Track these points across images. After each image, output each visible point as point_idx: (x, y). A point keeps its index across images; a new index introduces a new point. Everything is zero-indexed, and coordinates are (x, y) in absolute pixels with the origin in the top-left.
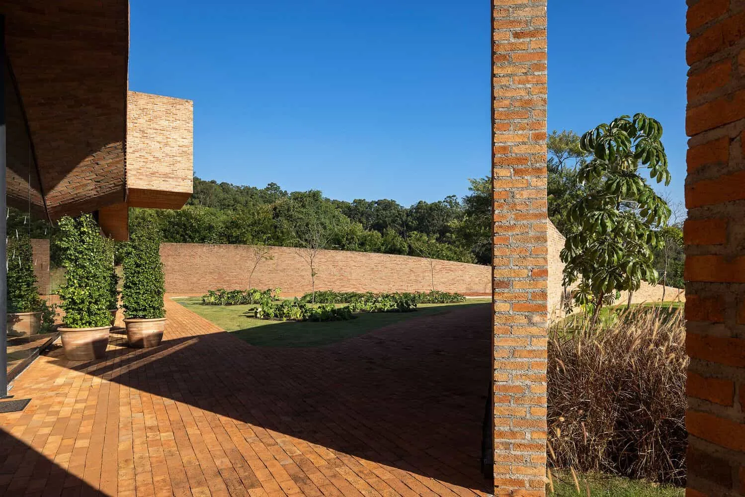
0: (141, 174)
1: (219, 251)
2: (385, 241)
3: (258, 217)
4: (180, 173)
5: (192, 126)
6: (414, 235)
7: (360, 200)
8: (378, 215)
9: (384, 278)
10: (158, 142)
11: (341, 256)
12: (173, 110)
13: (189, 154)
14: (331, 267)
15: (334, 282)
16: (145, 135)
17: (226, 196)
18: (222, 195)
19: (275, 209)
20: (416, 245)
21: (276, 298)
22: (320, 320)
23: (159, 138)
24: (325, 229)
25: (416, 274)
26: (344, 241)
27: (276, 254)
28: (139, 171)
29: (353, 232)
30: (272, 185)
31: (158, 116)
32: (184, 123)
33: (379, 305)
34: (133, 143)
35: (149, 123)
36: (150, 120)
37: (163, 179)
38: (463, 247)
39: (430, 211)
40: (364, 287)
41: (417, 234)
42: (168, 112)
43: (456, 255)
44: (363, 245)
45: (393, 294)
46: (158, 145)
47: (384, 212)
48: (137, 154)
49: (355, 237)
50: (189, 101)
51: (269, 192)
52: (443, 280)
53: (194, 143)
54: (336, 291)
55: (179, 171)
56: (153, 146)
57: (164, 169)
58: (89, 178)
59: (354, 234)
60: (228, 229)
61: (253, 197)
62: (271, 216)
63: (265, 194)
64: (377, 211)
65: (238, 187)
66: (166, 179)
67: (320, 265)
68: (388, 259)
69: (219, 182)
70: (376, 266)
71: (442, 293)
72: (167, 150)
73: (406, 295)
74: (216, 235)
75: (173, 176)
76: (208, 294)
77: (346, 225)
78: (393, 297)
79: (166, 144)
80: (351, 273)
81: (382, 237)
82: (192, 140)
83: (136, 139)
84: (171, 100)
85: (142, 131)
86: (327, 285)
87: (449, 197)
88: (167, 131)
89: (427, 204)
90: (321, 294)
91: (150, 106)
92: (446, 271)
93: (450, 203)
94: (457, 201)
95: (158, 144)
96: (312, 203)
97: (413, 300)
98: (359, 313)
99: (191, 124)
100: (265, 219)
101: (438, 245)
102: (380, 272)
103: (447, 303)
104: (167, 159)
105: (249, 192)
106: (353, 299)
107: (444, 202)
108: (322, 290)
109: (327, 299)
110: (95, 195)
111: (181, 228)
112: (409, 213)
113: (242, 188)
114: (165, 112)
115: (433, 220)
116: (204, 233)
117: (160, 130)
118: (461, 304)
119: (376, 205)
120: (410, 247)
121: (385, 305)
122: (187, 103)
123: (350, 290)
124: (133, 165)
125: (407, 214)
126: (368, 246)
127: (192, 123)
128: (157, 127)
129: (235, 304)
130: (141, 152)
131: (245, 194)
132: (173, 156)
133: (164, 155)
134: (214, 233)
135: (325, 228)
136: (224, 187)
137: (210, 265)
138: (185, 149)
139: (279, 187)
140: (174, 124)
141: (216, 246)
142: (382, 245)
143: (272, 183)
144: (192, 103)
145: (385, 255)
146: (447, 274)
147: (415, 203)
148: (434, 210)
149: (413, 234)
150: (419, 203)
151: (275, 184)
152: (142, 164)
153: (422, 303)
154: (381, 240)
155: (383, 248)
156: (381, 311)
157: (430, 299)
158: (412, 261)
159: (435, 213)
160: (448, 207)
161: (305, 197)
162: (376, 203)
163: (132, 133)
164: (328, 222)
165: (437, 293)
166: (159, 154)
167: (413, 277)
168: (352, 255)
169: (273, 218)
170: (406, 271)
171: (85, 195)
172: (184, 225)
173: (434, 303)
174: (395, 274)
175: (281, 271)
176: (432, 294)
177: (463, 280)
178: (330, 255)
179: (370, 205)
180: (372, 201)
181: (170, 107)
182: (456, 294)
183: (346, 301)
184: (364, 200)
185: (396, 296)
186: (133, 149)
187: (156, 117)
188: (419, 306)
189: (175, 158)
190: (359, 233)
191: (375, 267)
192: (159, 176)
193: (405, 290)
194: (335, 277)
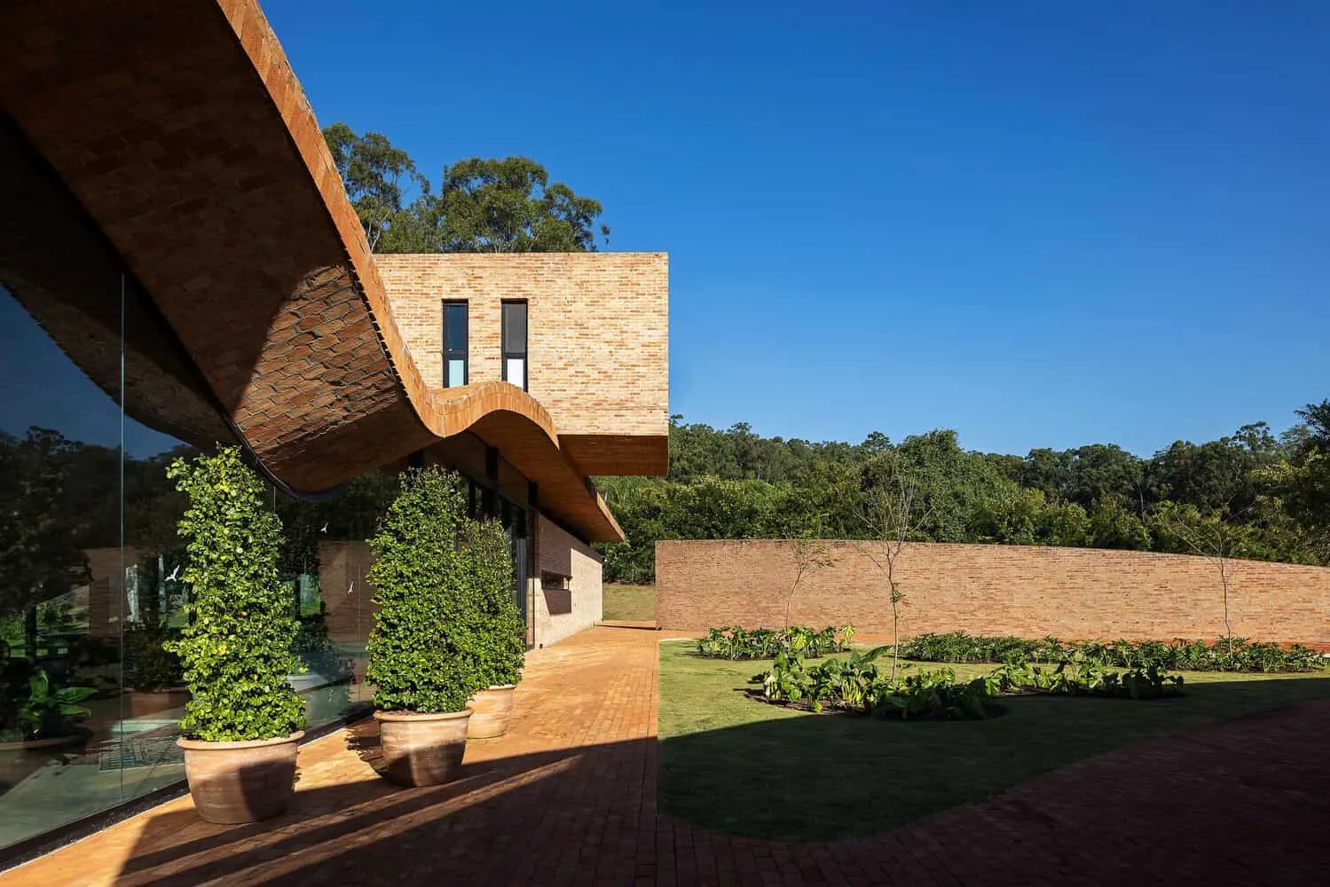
0: (578, 406)
1: (750, 553)
2: (1095, 524)
3: (834, 490)
4: (647, 399)
5: (667, 302)
6: (1165, 509)
7: (1040, 451)
8: (1080, 478)
9: (1089, 603)
10: (607, 342)
11: (987, 555)
12: (634, 278)
13: (659, 359)
14: (966, 580)
15: (972, 614)
16: (585, 331)
17: (798, 461)
18: (791, 461)
19: (866, 472)
20: (1169, 530)
21: (845, 645)
22: (905, 715)
23: (609, 336)
24: (963, 506)
25: (1175, 595)
26: (1004, 528)
27: (852, 556)
28: (576, 401)
29: (1022, 509)
30: (875, 436)
31: (607, 292)
32: (650, 298)
33: (1072, 674)
34: (565, 350)
35: (591, 308)
36: (593, 303)
37: (616, 412)
38: (1306, 526)
39: (1200, 462)
40: (1042, 624)
41: (1173, 507)
42: (624, 282)
43: (1274, 550)
44: (1045, 534)
45: (1114, 643)
46: (607, 348)
47: (1094, 471)
48: (571, 371)
49: (1027, 518)
50: (661, 254)
51: (870, 450)
52: (1252, 610)
53: (669, 336)
54: (973, 633)
55: (643, 393)
56: (598, 352)
57: (616, 393)
58: (311, 376)
59: (1023, 512)
60: (782, 513)
61: (842, 460)
62: (857, 486)
63: (862, 453)
64: (1080, 468)
65: (817, 444)
66: (621, 412)
67: (942, 576)
68: (1104, 561)
69: (786, 440)
70: (1071, 577)
71: (1254, 645)
72: (622, 355)
73: (1150, 649)
74: (762, 525)
75: (632, 404)
76: (709, 636)
77: (1010, 494)
78: (1112, 651)
79: (621, 345)
80: (1010, 593)
81: (1088, 516)
82: (667, 330)
83: (569, 341)
84: (629, 257)
85: (580, 325)
86: (955, 618)
87: (1246, 427)
88: (621, 319)
89: (1193, 447)
90: (936, 642)
91: (593, 276)
92: (1260, 588)
93: (1251, 440)
94: (1269, 435)
95: (604, 346)
96: (936, 456)
97: (1170, 661)
98: (1019, 695)
99: (665, 300)
100: (846, 492)
101: (1226, 528)
102: (1081, 592)
103: (1272, 671)
104: (623, 372)
105: (834, 452)
106: (1010, 654)
107: (1234, 438)
108: (941, 632)
109: (948, 653)
110: (345, 418)
111: (705, 516)
112: (1150, 469)
113: (824, 446)
114: (618, 283)
115: (1209, 479)
116: (741, 522)
117: (611, 318)
118: (1317, 675)
119: (1077, 457)
120: (1154, 534)
121: (1089, 676)
122: (656, 259)
123: (1008, 632)
124: (565, 390)
125: (1145, 470)
126: (1055, 537)
127: (666, 297)
128: (606, 314)
129: (757, 657)
130: (578, 366)
131: (829, 456)
132: (632, 366)
133: (617, 366)
134: (758, 522)
135: (962, 503)
136: (794, 446)
137: (734, 578)
138: (653, 350)
139: (887, 438)
140: (635, 304)
141: (744, 544)
142: (1089, 533)
143: (876, 432)
144: (665, 257)
145: (1092, 551)
146: (1264, 596)
147: (1164, 446)
148: (1212, 458)
149: (1163, 506)
150: (1174, 445)
151: (879, 435)
152: (579, 387)
153: (1195, 669)
154: (1088, 522)
155: (1091, 539)
156: (1077, 690)
157: (1221, 660)
158: (1164, 566)
159: (1212, 466)
160: (1247, 448)
161: (924, 444)
162: (1077, 453)
163: (564, 332)
164: (968, 490)
165: (1240, 642)
166: (608, 366)
167: (1165, 603)
168: (1015, 555)
169: (862, 490)
170: (1149, 588)
171: (322, 419)
172: (710, 510)
173: (1231, 670)
174: (1120, 595)
175: (863, 589)
176: (1223, 645)
177: (1312, 611)
178: (963, 554)
179: (1064, 457)
180: (1068, 450)
181: (627, 271)
182: (1297, 646)
183: (996, 657)
184: (1049, 449)
185: (1120, 648)
186: (564, 361)
187: (603, 295)
188: (1190, 677)
189: (637, 369)
190: (1036, 511)
191: (1067, 580)
192: (608, 407)
193: (1145, 633)
194: (976, 603)
